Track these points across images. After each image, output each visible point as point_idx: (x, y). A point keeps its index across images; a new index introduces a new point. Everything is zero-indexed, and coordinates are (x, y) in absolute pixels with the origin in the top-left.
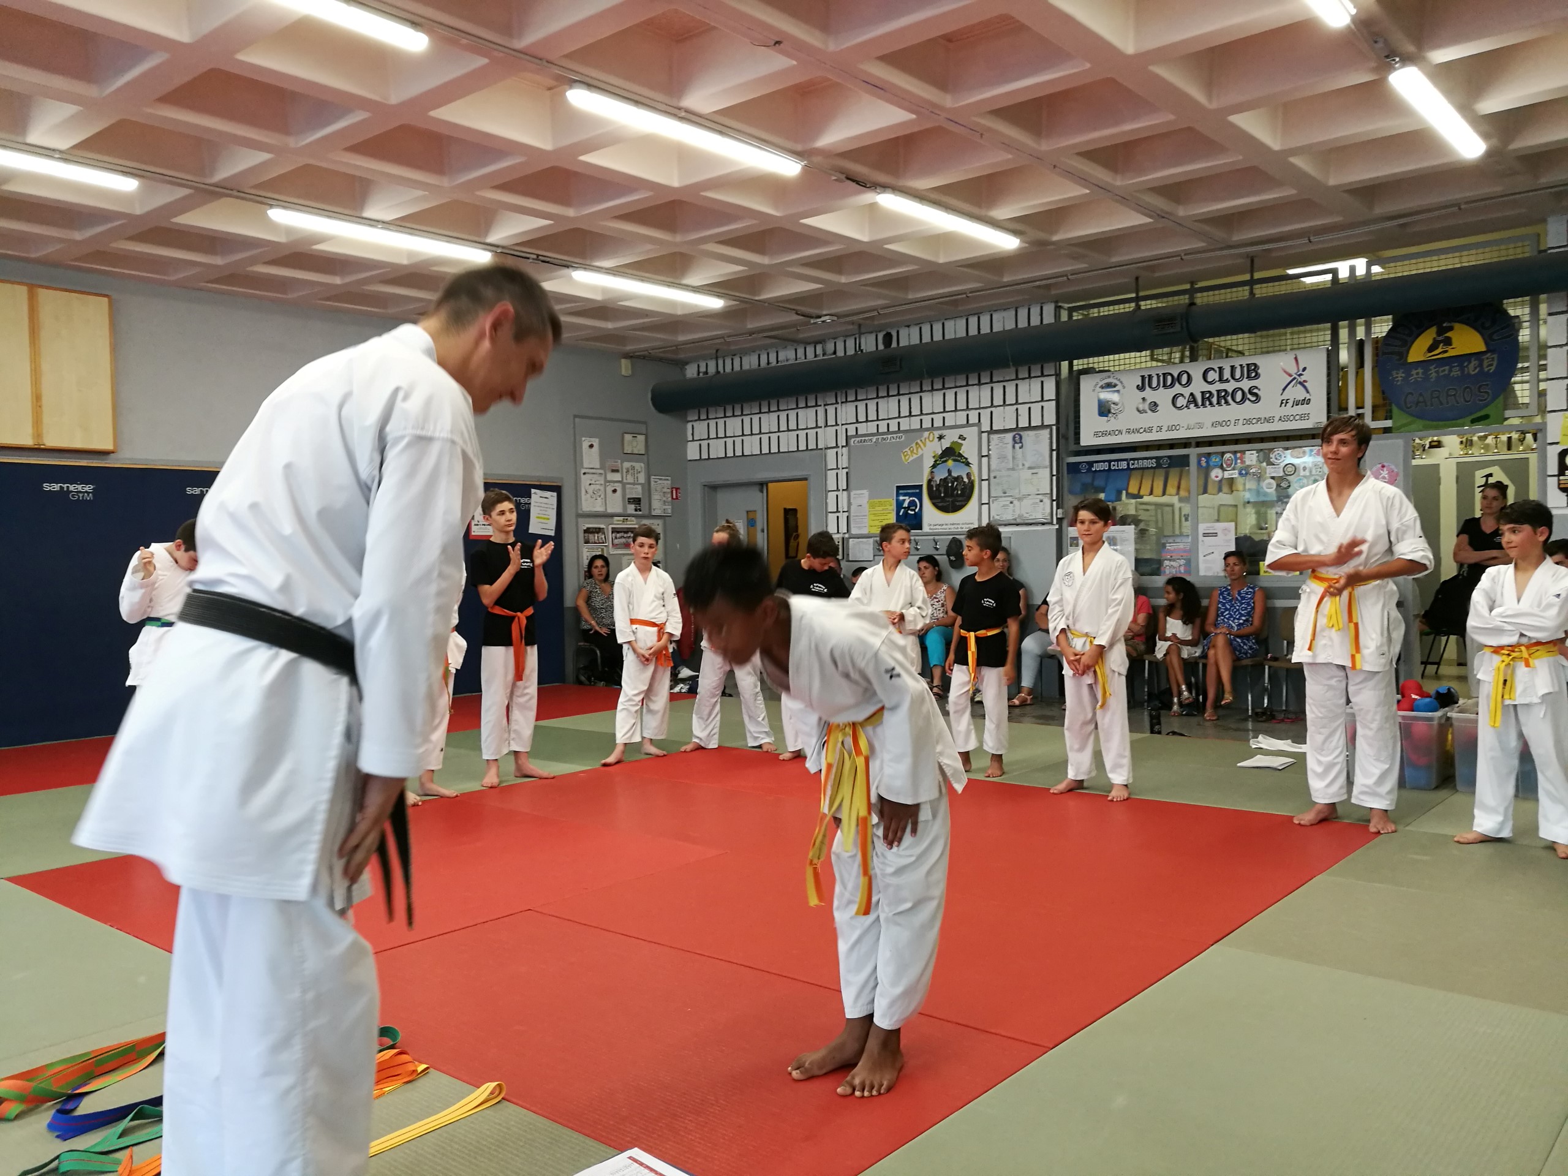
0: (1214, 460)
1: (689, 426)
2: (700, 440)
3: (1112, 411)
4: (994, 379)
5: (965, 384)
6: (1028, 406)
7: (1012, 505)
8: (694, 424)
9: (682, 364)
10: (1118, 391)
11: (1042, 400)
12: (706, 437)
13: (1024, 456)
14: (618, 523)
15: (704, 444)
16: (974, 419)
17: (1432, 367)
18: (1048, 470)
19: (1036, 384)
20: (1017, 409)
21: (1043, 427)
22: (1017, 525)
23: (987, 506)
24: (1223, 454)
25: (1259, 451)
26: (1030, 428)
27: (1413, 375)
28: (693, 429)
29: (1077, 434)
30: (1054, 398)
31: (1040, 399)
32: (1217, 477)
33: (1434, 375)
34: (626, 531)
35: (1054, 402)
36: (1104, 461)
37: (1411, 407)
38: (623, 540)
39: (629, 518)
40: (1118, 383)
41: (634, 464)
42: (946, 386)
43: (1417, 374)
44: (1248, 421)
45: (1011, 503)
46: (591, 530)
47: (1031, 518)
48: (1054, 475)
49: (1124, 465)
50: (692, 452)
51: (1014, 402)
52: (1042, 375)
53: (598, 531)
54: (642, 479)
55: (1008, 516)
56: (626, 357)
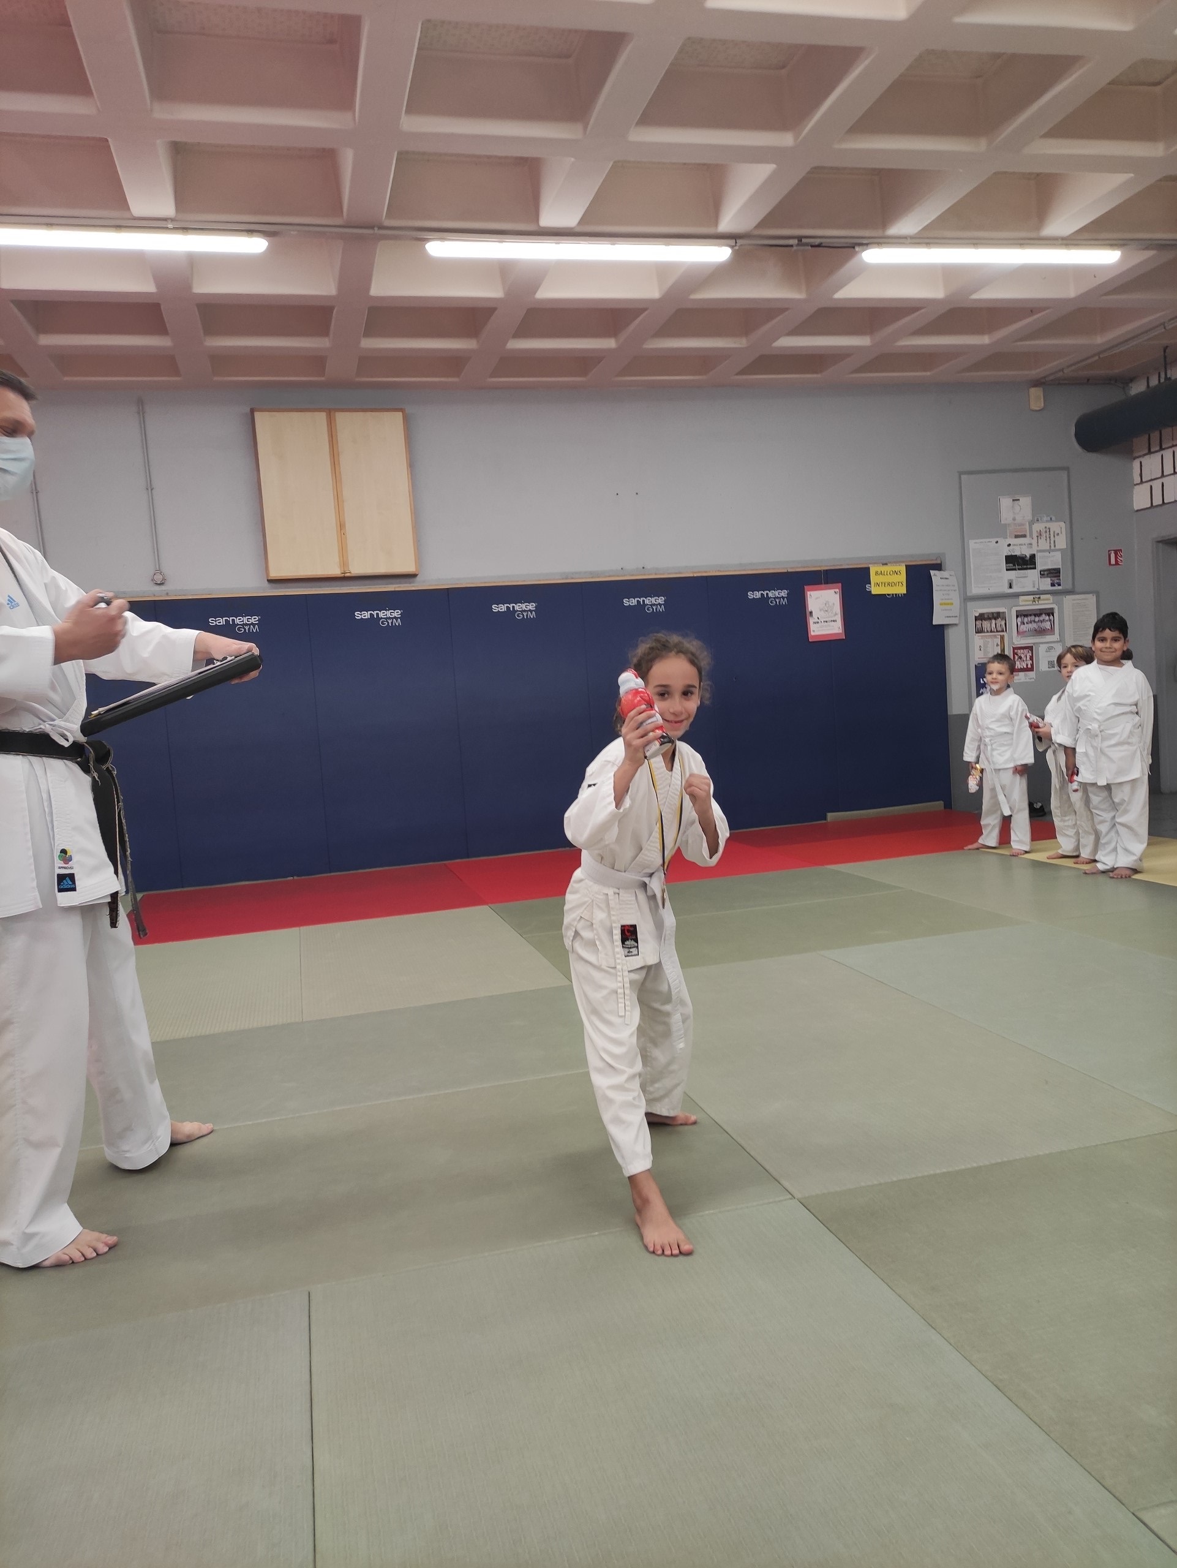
1: (1136, 464)
2: (1152, 480)
8: (1141, 459)
9: (1126, 380)
12: (1160, 475)
14: (1025, 603)
15: (1157, 485)
28: (1141, 466)
34: (1038, 613)
38: (1034, 626)
39: (1042, 597)
41: (1048, 524)
46: (986, 616)
50: (1140, 498)
53: (997, 616)
54: (1062, 542)
56: (1035, 385)
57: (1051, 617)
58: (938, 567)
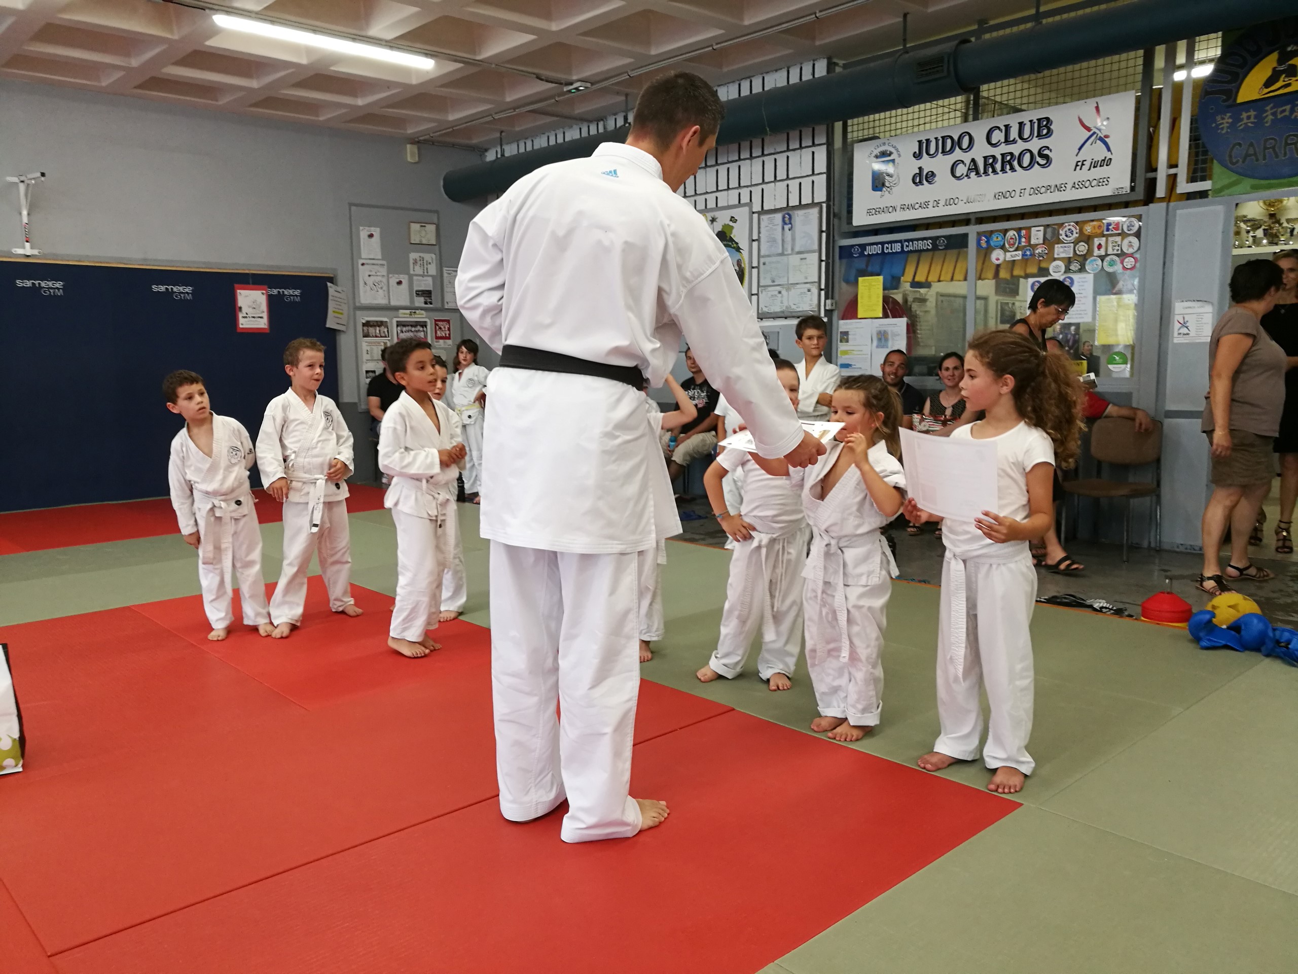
0: (995, 239)
3: (887, 184)
4: (766, 153)
5: (737, 158)
6: (798, 181)
7: (780, 295)
9: (484, 148)
10: (893, 161)
11: (813, 174)
13: (793, 239)
14: (404, 316)
16: (745, 199)
17: (1268, 108)
18: (817, 255)
19: (806, 154)
20: (788, 186)
21: (813, 204)
22: (786, 318)
23: (756, 296)
24: (1005, 231)
25: (1047, 226)
26: (801, 206)
27: (1242, 120)
29: (850, 212)
30: (825, 170)
31: (811, 173)
32: (998, 259)
33: (1271, 117)
34: (415, 325)
35: (825, 176)
36: (876, 244)
37: (1237, 162)
39: (417, 312)
40: (893, 150)
41: (422, 255)
42: (719, 162)
43: (1249, 117)
44: (1036, 191)
45: (780, 292)
46: (371, 324)
47: (798, 310)
48: (822, 261)
49: (897, 248)
51: (785, 177)
52: (814, 145)
53: (380, 324)
54: (433, 270)
55: (776, 308)
56: (412, 143)
57: (425, 329)
58: (331, 280)
